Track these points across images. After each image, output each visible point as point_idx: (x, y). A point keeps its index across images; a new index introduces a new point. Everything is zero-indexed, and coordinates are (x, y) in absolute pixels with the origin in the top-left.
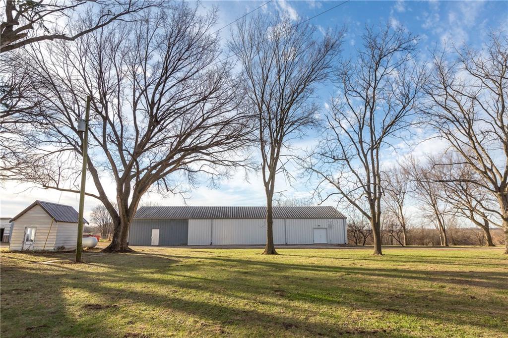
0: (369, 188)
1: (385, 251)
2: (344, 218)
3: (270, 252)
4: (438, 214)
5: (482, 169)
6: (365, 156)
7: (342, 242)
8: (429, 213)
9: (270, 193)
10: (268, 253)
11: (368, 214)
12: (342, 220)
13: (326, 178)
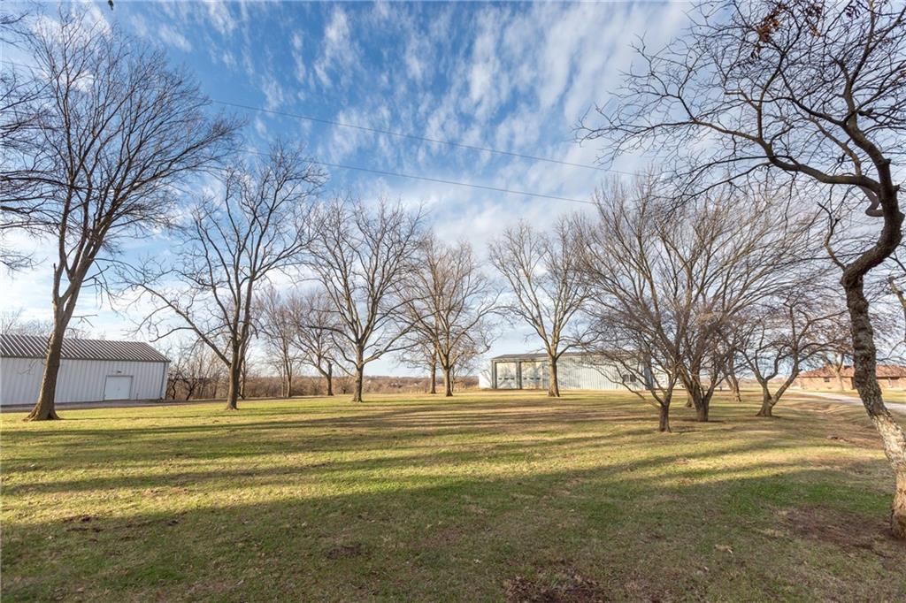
0: (236, 326)
1: (240, 405)
2: (166, 361)
3: (46, 416)
4: (286, 361)
5: (350, 320)
6: (239, 286)
7: (156, 397)
8: (276, 358)
9: (62, 318)
10: (39, 418)
11: (227, 358)
12: (163, 364)
13: (170, 305)
